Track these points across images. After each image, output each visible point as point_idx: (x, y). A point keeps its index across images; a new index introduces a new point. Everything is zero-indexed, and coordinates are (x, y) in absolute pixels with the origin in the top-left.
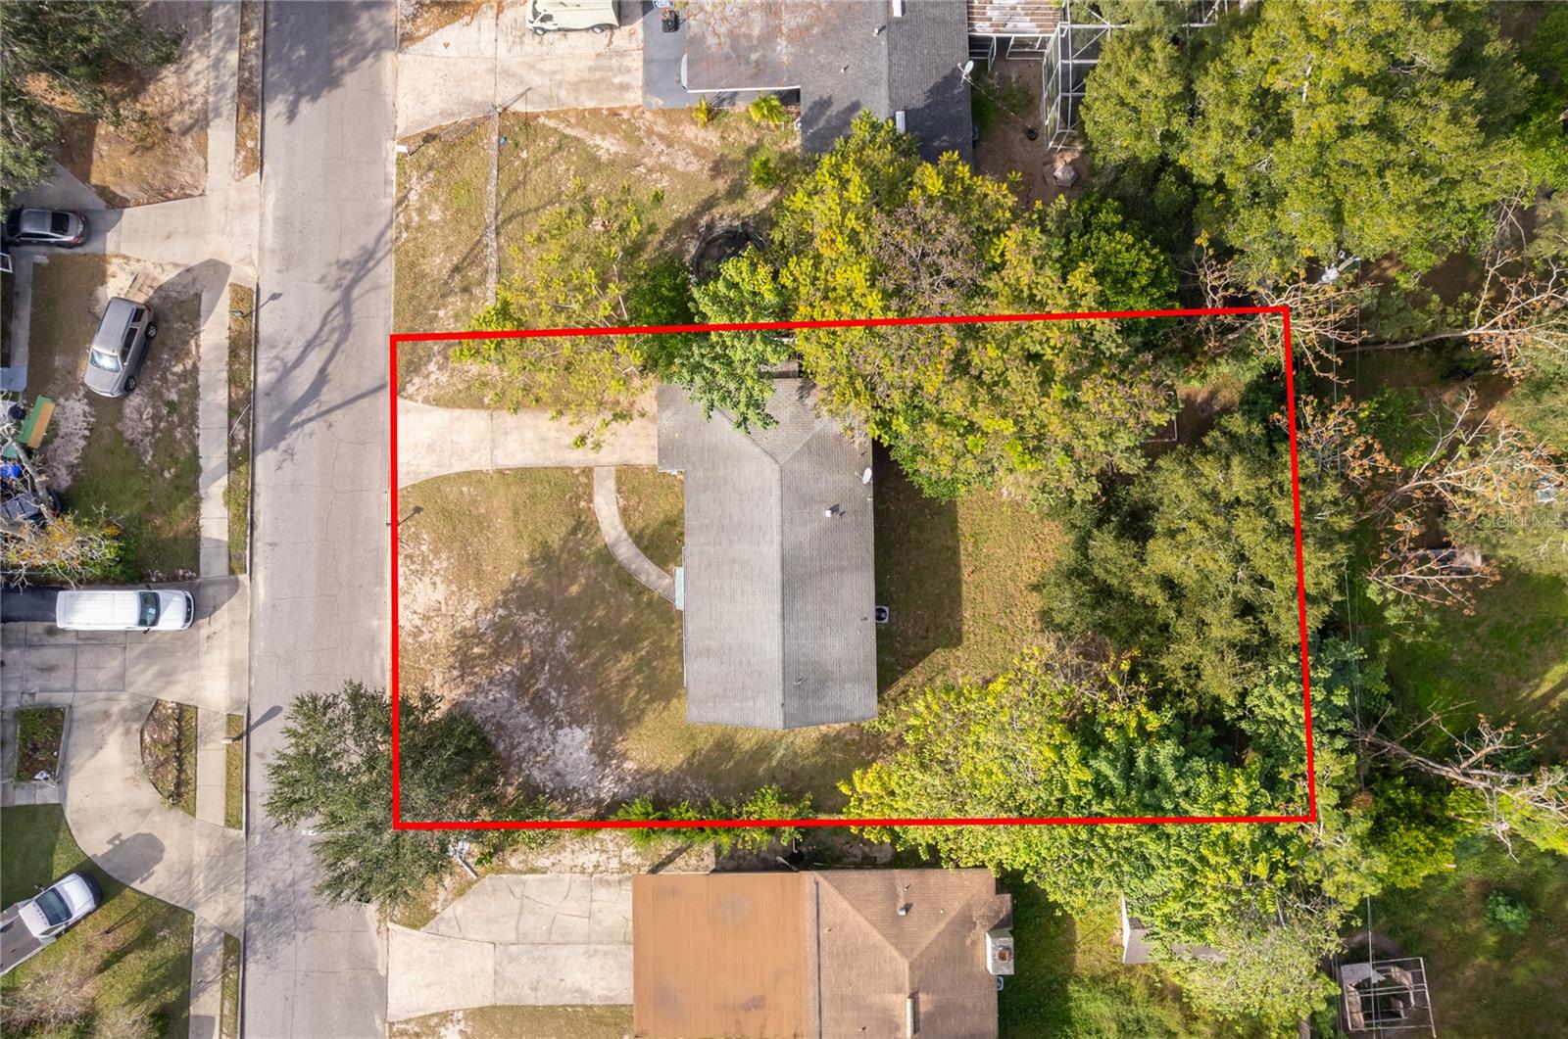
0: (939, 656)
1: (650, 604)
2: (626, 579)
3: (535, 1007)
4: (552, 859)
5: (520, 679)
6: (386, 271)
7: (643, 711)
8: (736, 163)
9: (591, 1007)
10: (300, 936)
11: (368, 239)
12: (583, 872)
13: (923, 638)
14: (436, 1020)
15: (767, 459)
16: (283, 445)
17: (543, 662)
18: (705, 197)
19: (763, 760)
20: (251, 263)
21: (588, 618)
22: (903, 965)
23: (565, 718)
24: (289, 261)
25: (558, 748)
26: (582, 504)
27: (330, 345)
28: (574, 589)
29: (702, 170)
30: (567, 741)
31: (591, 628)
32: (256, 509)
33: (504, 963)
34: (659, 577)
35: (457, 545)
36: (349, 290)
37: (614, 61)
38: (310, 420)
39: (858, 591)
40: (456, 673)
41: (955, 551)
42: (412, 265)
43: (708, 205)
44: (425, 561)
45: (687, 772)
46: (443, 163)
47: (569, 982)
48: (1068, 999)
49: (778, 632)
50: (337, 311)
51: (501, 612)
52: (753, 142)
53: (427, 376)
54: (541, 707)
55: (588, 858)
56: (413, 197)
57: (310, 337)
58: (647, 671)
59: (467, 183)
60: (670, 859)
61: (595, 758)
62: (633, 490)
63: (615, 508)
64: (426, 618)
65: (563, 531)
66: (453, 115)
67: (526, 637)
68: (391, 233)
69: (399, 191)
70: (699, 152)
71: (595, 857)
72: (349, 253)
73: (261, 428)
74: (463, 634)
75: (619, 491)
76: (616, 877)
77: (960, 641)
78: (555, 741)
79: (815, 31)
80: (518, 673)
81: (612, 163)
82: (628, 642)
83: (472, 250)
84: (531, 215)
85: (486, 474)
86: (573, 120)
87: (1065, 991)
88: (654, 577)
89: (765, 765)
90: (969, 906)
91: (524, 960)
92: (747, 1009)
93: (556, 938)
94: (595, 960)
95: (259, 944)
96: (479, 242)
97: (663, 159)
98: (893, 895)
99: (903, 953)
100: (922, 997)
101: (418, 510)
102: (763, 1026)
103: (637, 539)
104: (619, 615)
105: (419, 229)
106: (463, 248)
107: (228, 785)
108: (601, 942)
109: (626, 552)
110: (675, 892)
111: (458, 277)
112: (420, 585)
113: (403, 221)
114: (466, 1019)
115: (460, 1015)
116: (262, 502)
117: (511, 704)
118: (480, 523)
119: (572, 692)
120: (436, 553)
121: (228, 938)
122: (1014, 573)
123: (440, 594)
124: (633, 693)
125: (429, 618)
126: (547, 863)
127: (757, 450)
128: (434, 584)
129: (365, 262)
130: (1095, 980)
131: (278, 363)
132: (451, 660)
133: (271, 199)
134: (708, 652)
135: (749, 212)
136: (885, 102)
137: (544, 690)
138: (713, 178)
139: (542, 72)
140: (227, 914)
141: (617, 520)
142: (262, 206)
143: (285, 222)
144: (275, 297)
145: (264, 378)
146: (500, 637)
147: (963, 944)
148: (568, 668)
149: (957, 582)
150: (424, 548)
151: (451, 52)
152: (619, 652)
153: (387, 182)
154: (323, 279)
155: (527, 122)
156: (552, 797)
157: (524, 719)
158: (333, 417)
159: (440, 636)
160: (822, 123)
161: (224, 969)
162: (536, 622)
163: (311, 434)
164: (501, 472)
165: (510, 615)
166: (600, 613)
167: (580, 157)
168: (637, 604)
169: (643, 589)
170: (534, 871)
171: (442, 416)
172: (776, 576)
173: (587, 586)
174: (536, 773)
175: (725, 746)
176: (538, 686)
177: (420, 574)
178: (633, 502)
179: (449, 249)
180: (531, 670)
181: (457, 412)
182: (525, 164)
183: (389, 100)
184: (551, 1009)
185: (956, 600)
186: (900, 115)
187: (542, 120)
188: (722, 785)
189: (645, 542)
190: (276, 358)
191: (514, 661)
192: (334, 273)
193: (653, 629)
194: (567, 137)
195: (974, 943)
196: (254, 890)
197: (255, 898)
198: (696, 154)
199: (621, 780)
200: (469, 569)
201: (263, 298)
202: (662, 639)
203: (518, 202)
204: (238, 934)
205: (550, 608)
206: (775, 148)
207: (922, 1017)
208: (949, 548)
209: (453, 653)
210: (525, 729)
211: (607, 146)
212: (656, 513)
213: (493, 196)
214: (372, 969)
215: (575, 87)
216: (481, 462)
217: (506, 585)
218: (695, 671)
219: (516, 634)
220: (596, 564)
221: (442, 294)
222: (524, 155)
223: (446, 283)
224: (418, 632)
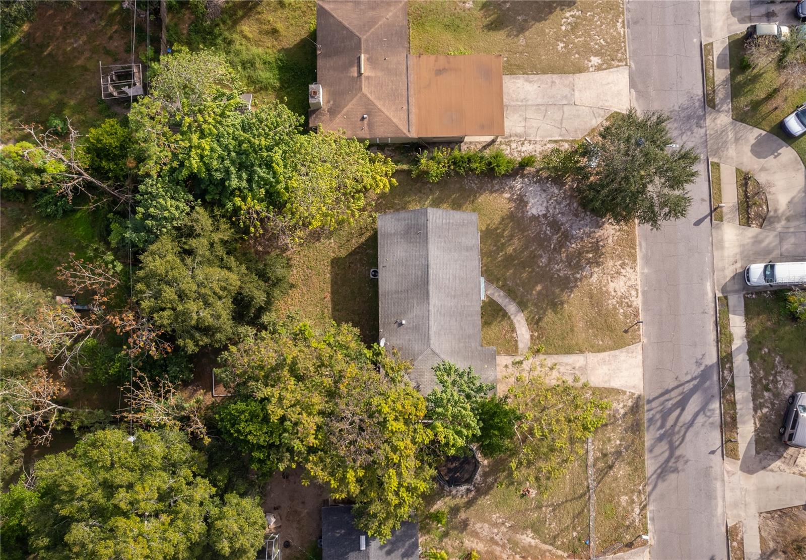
0: (343, 253)
1: (498, 280)
2: (511, 293)
3: (553, 73)
4: (546, 147)
5: (566, 240)
6: (650, 466)
7: (500, 223)
8: (454, 528)
9: (524, 74)
10: (676, 108)
11: (661, 486)
12: (530, 141)
13: (352, 263)
14: (604, 67)
15: (437, 351)
16: (702, 368)
17: (555, 249)
18: (472, 508)
19: (436, 199)
20: (728, 472)
21: (531, 272)
22: (365, 90)
23: (542, 219)
24: (706, 474)
25: (545, 204)
26: (536, 334)
27: (680, 424)
28: (539, 288)
29: (474, 524)
30: (540, 208)
31: (529, 267)
32: (715, 332)
33: (569, 95)
34: (493, 294)
35: (604, 312)
36: (671, 456)
38: (688, 382)
39: (388, 281)
40: (601, 243)
41: (334, 309)
42: (636, 470)
43: (470, 504)
44: (621, 303)
45: (476, 192)
46: (621, 530)
47: (536, 86)
48: (280, 79)
49: (431, 258)
50: (677, 443)
51: (578, 276)
52: (445, 540)
53: (624, 406)
54: (555, 225)
55: (527, 149)
56: (637, 510)
57: (691, 429)
58: (499, 244)
59: (607, 517)
60: (485, 148)
61: (526, 199)
62: (509, 342)
63: (518, 332)
64: (618, 273)
65: (546, 319)
67: (564, 262)
68: (648, 490)
69: (646, 514)
70: (475, 534)
71: (524, 149)
72: (673, 477)
73: (715, 378)
74: (598, 264)
75: (516, 341)
76: (512, 139)
77: (332, 262)
78: (547, 208)
80: (568, 243)
81: (525, 528)
82: (509, 259)
83: (602, 478)
84: (569, 498)
85: (589, 351)
86: (547, 554)
87: (280, 83)
88: (496, 294)
89: (436, 196)
90: (331, 120)
91: (559, 97)
92: (444, 69)
93: (543, 108)
94: (522, 97)
95: (697, 104)
96: (599, 483)
97: (496, 531)
98: (370, 125)
99: (365, 96)
100: (356, 75)
101: (626, 332)
102: (436, 61)
103: (505, 315)
104: (514, 273)
105: (633, 491)
106: (608, 479)
107: (720, 184)
108: (520, 106)
109: (511, 308)
110: (482, 127)
111: (610, 462)
112: (622, 291)
113: (642, 496)
114: (588, 68)
115: (591, 69)
116: (712, 336)
117: (571, 227)
118: (592, 324)
119: (539, 233)
120: (615, 308)
121: (714, 107)
122: (303, 297)
123: (612, 285)
124: (506, 233)
126: (549, 145)
127: (442, 356)
128: (615, 291)
129: (663, 471)
130: (266, 89)
131: (708, 414)
132: (604, 251)
133: (720, 511)
134: (468, 249)
135: (447, 499)
136: (372, 555)
137: (553, 234)
138: (467, 519)
140: (715, 119)
141: (517, 325)
142: (724, 506)
143: (710, 496)
144: (713, 452)
145: (715, 405)
146: (578, 262)
147: (334, 101)
148: (541, 245)
149: (334, 293)
150: (622, 311)
152: (514, 254)
153: (653, 519)
154: (686, 462)
155: (574, 554)
156: (547, 178)
157: (564, 220)
158: (676, 383)
159: (611, 263)
160: (407, 544)
161: (714, 91)
162: (559, 270)
163: (687, 374)
164: (581, 352)
165: (573, 274)
166: (525, 275)
167: (543, 532)
168: (505, 280)
169: (502, 288)
170: (556, 142)
171: (615, 384)
172: (432, 288)
173: (532, 289)
174: (556, 191)
175: (457, 206)
176: (557, 236)
177: (623, 297)
178: (509, 335)
179: (616, 479)
180: (561, 245)
181: (607, 386)
182: (574, 529)
184: (544, 72)
185: (334, 283)
186: (363, 548)
187: (566, 555)
188: (458, 186)
189: (501, 313)
190: (709, 417)
191: (570, 249)
192: (680, 465)
193: (496, 267)
194: (551, 544)
195: (329, 102)
196: (703, 131)
197: (701, 127)
198: (477, 533)
199: (511, 188)
200: (597, 299)
201: (719, 451)
202: (491, 261)
203: (577, 505)
204: (709, 109)
205: (552, 278)
206: (432, 536)
207: (356, 65)
208: (338, 310)
209: (603, 254)
210: (563, 214)
211: (528, 539)
212: (495, 329)
213: (592, 509)
214: (638, 92)
216: (593, 358)
217: (575, 290)
218: (474, 240)
219: (570, 264)
220: (528, 301)
221: (618, 453)
222: (575, 534)
223: (616, 459)
224: (623, 265)
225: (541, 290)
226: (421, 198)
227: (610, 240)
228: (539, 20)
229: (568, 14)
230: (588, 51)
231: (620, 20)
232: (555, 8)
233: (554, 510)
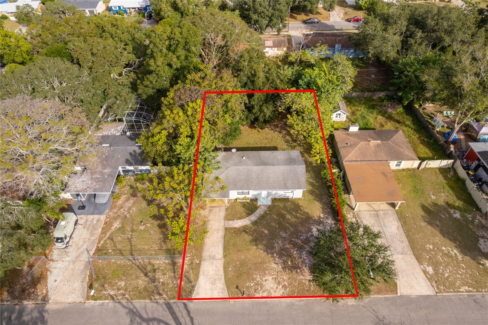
3: (409, 242)
5: (298, 248)
6: (139, 304)
8: (134, 192)
11: (124, 311)
14: (427, 275)
15: (228, 169)
17: (291, 241)
19: (314, 184)
21: (276, 228)
22: (362, 143)
23: (310, 234)
28: (266, 232)
29: (133, 199)
31: (279, 227)
33: (398, 251)
35: (251, 272)
36: (143, 319)
37: (88, 223)
40: (299, 271)
42: (140, 292)
43: (144, 198)
44: (257, 284)
46: (103, 281)
49: (278, 166)
51: (275, 255)
52: (129, 187)
54: (307, 241)
56: (112, 293)
58: (291, 211)
59: (114, 271)
60: (349, 205)
61: (321, 225)
62: (233, 216)
64: (279, 283)
66: (85, 277)
68: (124, 302)
69: (108, 299)
70: (128, 200)
72: (127, 320)
74: (284, 268)
79: (105, 163)
85: (225, 261)
86: (104, 235)
88: (261, 210)
91: (394, 245)
92: (386, 176)
97: (126, 209)
98: (345, 147)
99: (359, 143)
100: (369, 140)
101: (237, 287)
105: (126, 290)
106: (138, 272)
108: (380, 223)
109: (253, 218)
110: (358, 192)
111: (149, 274)
112: (267, 286)
113: (121, 297)
114: (422, 265)
118: (243, 264)
119: (301, 232)
120: (254, 280)
123: (270, 278)
124: (299, 215)
127: (226, 171)
128: (266, 280)
129: (133, 313)
132: (294, 272)
134: (285, 184)
136: (132, 147)
137: (301, 240)
138: (137, 197)
139: (82, 245)
141: (243, 220)
146: (284, 255)
148: (293, 233)
150: (252, 285)
151: (59, 279)
152: (286, 219)
153: (103, 304)
155: (98, 250)
159: (285, 278)
162: (278, 243)
164: (225, 256)
165: (276, 252)
166: (274, 224)
167: (117, 233)
168: (270, 215)
172: (262, 167)
173: (265, 228)
176: (300, 242)
177: (262, 286)
178: (237, 216)
179: (137, 278)
181: (201, 273)
182: (114, 250)
187: (99, 245)
188: (323, 193)
189: (250, 213)
191: (292, 250)
193: (278, 210)
194: (109, 237)
199: (327, 218)
200: (261, 268)
202: (281, 208)
203: (127, 253)
205: (273, 239)
209: (291, 271)
211: (117, 225)
212: (242, 210)
213: (122, 262)
215: (92, 234)
216: (220, 264)
217: (266, 253)
219: (282, 250)
220: (258, 226)
221: (153, 280)
223: (150, 279)
224: (284, 287)
225: (264, 233)
227: (302, 277)
230: (435, 265)
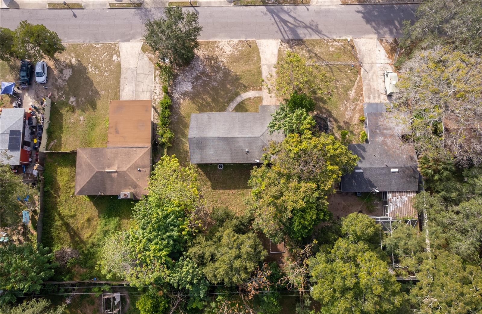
0: (209, 183)
1: (225, 106)
2: (231, 100)
3: (120, 78)
4: (158, 82)
5: (205, 73)
6: (315, 37)
7: (196, 104)
8: (348, 128)
9: (119, 92)
10: (141, 21)
11: (324, 32)
12: (154, 89)
13: (215, 179)
14: (118, 54)
15: (262, 133)
16: (268, 13)
17: (209, 78)
18: (338, 120)
19: (182, 136)
20: (317, 3)
21: (221, 90)
22: (125, 169)
23: (194, 84)
24: (317, 12)
25: (187, 83)
26: (252, 88)
27: (295, 23)
28: (229, 86)
29: (346, 119)
30: (189, 85)
31: (218, 91)
32: (251, 7)
33: (132, 70)
34: (232, 108)
35: (241, 56)
36: (310, 28)
37: (377, 95)
38: (274, 19)
39: (226, 159)
40: (207, 57)
41: (238, 188)
42: (317, 44)
43: (336, 121)
44: (237, 49)
45: (179, 116)
46: (346, 51)
47: (126, 86)
48: (115, 217)
49: (214, 136)
50: (304, 25)
51: (223, 68)
52: (355, 133)
53: (286, 48)
54: (197, 78)
55: (158, 91)
56: (336, 43)
57: (297, 18)
58: (206, 105)
59: (340, 57)
60: (157, 111)
61: (184, 92)
62: (255, 101)
63: (251, 96)
64: (222, 49)
65: (244, 83)
66: (360, 53)
67: (216, 74)
68: (326, 38)
69: (338, 40)
70: (351, 118)
71: (158, 92)
72: (320, 27)
73: (272, 7)
74: (217, 58)
75: (255, 97)
76: (153, 98)
77: (214, 189)
78: (188, 82)
79: (386, 148)
81: (347, 95)
82: (214, 100)
83: (322, 59)
84: (332, 74)
85: (260, 63)
86: (359, 84)
87: (117, 217)
89: (181, 136)
90: (140, 187)
91: (132, 75)
92: (116, 129)
93: (137, 83)
94: (131, 93)
95: (139, 11)
96: (324, 60)
97: (349, 108)
98: (143, 167)
99: (128, 169)
100: (116, 174)
101: (250, 46)
102: (111, 133)
103: (242, 102)
104: (222, 98)
105: (327, 45)
106: (322, 56)
107: (179, 2)
108: (136, 94)
109: (239, 99)
110: (147, 111)
111: (314, 55)
112: (230, 48)
113: (329, 41)
114: (118, 61)
115: (119, 60)
116: (253, 8)
117: (198, 71)
118: (247, 62)
119: (201, 86)
120: (239, 51)
121: (141, 4)
122: (232, 205)
123: (228, 52)
124: (201, 101)
125: (221, 50)
126: (157, 81)
127: (264, 131)
128: (231, 51)
129: (318, 31)
130: (120, 224)
131: (290, 11)
132: (210, 56)
133: (335, 7)
134: (210, 119)
135: (334, 132)
136: (365, 167)
137: (202, 79)
138: (344, 122)
139: (373, 76)
140: (147, 3)
141: (247, 97)
142: (333, 5)
143: (328, 11)
144: (308, 9)
145: (285, 8)
146: (216, 68)
147: (130, 186)
148: (208, 85)
149: (230, 189)
150: (240, 48)
151: (378, 52)
152: (211, 98)
153: (340, 37)
154: (313, 21)
155: (358, 72)
156: (173, 81)
157: (194, 74)
158: (275, 25)
159: (217, 53)
160: (359, 149)
161: (134, 4)
162: (220, 77)
163: (271, 19)
164: (260, 67)
165: (222, 70)
166: (222, 93)
167: (349, 86)
168: (225, 102)
169: (228, 104)
170: (155, 77)
171: (276, 52)
172: (230, 136)
173: (229, 89)
174: (180, 77)
175: (186, 126)
176: (203, 77)
177: (233, 47)
178: (252, 101)
179: (322, 53)
180: (207, 75)
181: (277, 56)
182: (346, 72)
183: (363, 36)
184: (119, 82)
185: (225, 188)
186: (362, 171)
187: (359, 76)
188: (176, 125)
189: (241, 104)
190: (291, 10)
191: (210, 71)
192: (315, 24)
193: (218, 106)
194: (354, 83)
195: (130, 189)
196: (152, 9)
197: (151, 10)
198: (350, 117)
199: (178, 99)
200: (234, 59)
201: (307, 6)
202: (215, 109)
203: (335, 70)
204: (142, 6)
205: (223, 80)
206: (353, 139)
207: (111, 174)
208: (239, 186)
209: (212, 56)
210: (192, 74)
211: (352, 93)
212: (249, 107)
213: (337, 63)
214: (132, 38)
215: (369, 85)
216: (263, 62)
217: (230, 69)
218: (205, 116)
219: (217, 72)
220: (235, 92)
221: (309, 51)
222: (349, 71)
223: (312, 52)
224: (218, 47)
226: (182, 143)
227: (205, 53)
228: (92, 84)
229: (90, 70)
230: (110, 61)
231: (95, 46)
232: (87, 76)
233: (338, 81)
